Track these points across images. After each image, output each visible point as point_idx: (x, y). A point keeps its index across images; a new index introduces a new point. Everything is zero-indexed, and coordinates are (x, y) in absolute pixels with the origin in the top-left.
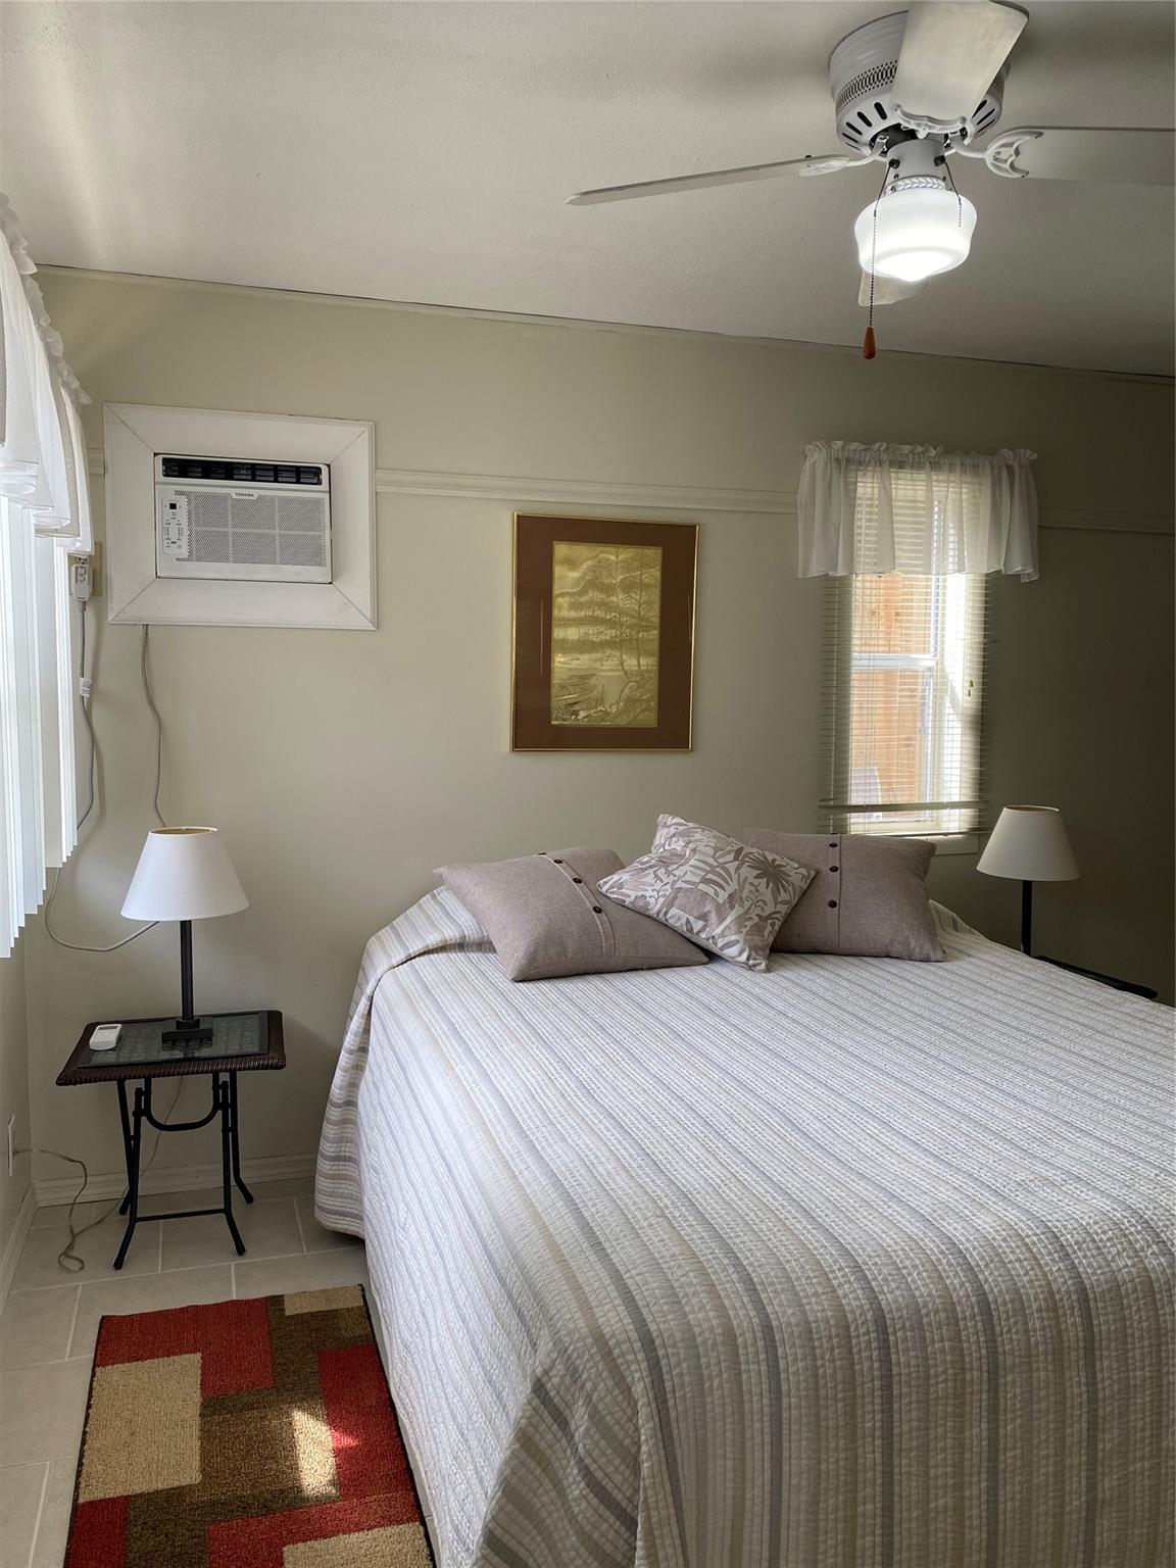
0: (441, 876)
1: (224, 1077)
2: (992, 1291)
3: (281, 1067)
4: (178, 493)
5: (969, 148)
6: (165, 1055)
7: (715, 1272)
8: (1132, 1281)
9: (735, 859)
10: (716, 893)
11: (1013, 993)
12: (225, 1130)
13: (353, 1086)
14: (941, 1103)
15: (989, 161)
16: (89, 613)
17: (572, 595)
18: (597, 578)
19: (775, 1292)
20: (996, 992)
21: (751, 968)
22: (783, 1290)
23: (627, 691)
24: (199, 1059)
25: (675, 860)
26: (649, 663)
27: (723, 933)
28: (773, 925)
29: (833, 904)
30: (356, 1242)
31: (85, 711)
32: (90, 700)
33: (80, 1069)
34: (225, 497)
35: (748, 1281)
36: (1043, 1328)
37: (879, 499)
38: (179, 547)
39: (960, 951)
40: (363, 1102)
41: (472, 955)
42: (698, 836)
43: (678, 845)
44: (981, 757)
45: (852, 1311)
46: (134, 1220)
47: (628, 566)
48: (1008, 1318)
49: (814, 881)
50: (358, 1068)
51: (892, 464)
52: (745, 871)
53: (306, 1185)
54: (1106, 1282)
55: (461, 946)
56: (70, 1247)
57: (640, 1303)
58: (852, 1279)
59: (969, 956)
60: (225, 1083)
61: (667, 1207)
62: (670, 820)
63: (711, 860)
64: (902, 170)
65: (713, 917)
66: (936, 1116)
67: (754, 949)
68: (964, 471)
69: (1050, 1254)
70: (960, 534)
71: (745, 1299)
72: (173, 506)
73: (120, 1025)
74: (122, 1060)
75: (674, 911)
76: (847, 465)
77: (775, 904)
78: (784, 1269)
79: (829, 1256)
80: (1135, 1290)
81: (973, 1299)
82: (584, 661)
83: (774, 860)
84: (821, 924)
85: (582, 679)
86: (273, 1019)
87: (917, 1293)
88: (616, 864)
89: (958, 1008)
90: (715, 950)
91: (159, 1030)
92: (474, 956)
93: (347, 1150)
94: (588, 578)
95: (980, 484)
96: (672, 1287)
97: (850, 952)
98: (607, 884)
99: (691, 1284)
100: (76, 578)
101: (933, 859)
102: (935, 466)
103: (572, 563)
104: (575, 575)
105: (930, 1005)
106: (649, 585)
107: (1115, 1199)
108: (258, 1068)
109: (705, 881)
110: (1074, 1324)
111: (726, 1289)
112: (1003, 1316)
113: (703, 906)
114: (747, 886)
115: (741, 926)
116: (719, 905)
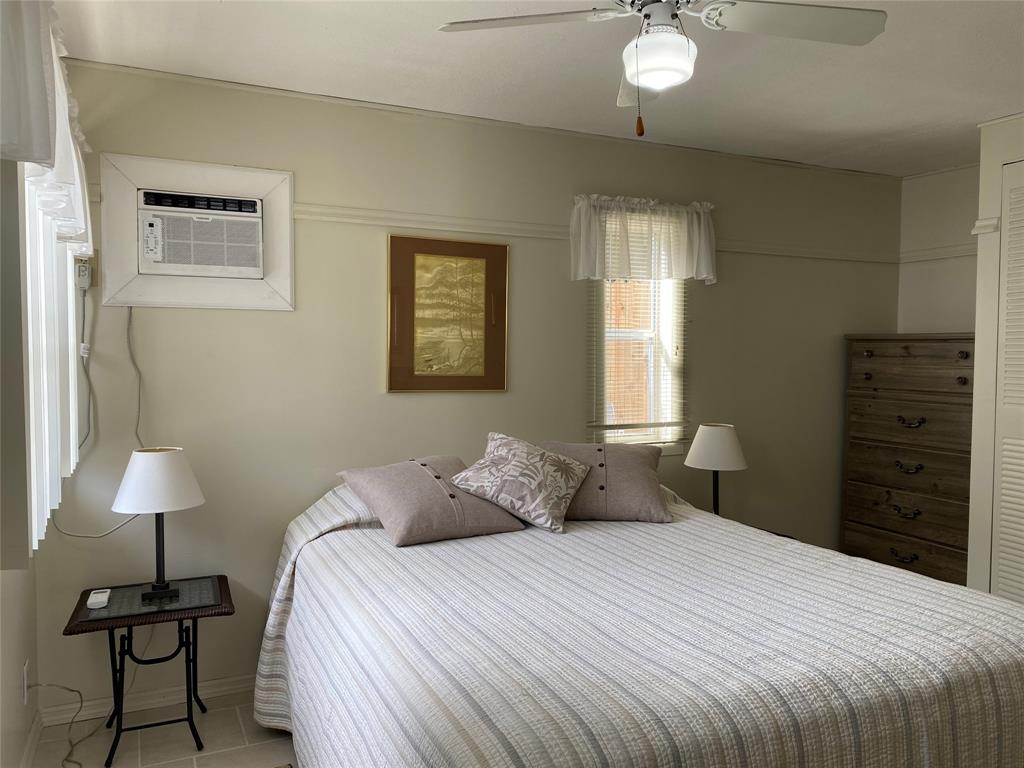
0: (341, 478)
1: (188, 623)
2: (742, 729)
3: (231, 614)
4: (155, 216)
5: (692, 10)
6: (145, 610)
7: (568, 730)
8: (825, 715)
9: (541, 460)
10: (530, 483)
11: (719, 541)
12: (188, 661)
13: (282, 624)
14: (689, 611)
15: (703, 19)
16: (88, 299)
17: (427, 289)
18: (444, 278)
19: (608, 740)
20: (708, 540)
21: (553, 531)
22: (613, 738)
23: (464, 352)
24: (168, 611)
25: (502, 461)
26: (478, 334)
27: (535, 508)
28: (566, 502)
29: (602, 488)
30: (286, 735)
31: (85, 366)
32: (88, 359)
33: (81, 623)
34: (188, 221)
35: (589, 734)
36: (775, 751)
37: (620, 232)
38: (156, 253)
39: (681, 516)
40: (290, 636)
41: (365, 531)
42: (516, 446)
43: (503, 452)
44: (684, 394)
45: (658, 749)
46: (120, 731)
47: (464, 271)
48: (753, 747)
49: (589, 473)
50: (285, 612)
51: (627, 210)
52: (548, 468)
53: (248, 696)
54: (810, 718)
55: (357, 525)
56: (70, 754)
57: (520, 754)
58: (656, 727)
59: (688, 518)
60: (188, 628)
61: (529, 688)
62: (496, 436)
63: (525, 461)
64: (652, 21)
65: (528, 498)
66: (688, 619)
67: (555, 518)
68: (671, 215)
69: (775, 702)
70: (669, 255)
71: (589, 746)
72: (151, 225)
73: (109, 590)
74: (112, 615)
75: (503, 495)
76: (600, 209)
77: (566, 489)
78: (612, 724)
79: (639, 714)
80: (826, 722)
81: (732, 735)
82: (435, 333)
83: (565, 460)
84: (596, 501)
85: (435, 345)
86: (222, 581)
87: (697, 734)
88: (462, 467)
89: (686, 551)
90: (529, 520)
91: (139, 592)
92: (367, 531)
93: (279, 670)
94: (438, 277)
95: (681, 223)
96: (540, 742)
97: (615, 518)
98: (458, 479)
99: (553, 739)
100: (79, 273)
101: (661, 459)
102: (654, 211)
103: (427, 269)
104: (429, 275)
105: (669, 550)
106: (478, 284)
107: (808, 665)
108: (215, 615)
109: (522, 475)
110: (793, 747)
111: (575, 740)
112: (750, 745)
113: (521, 492)
114: (549, 477)
115: (546, 503)
116: (532, 490)
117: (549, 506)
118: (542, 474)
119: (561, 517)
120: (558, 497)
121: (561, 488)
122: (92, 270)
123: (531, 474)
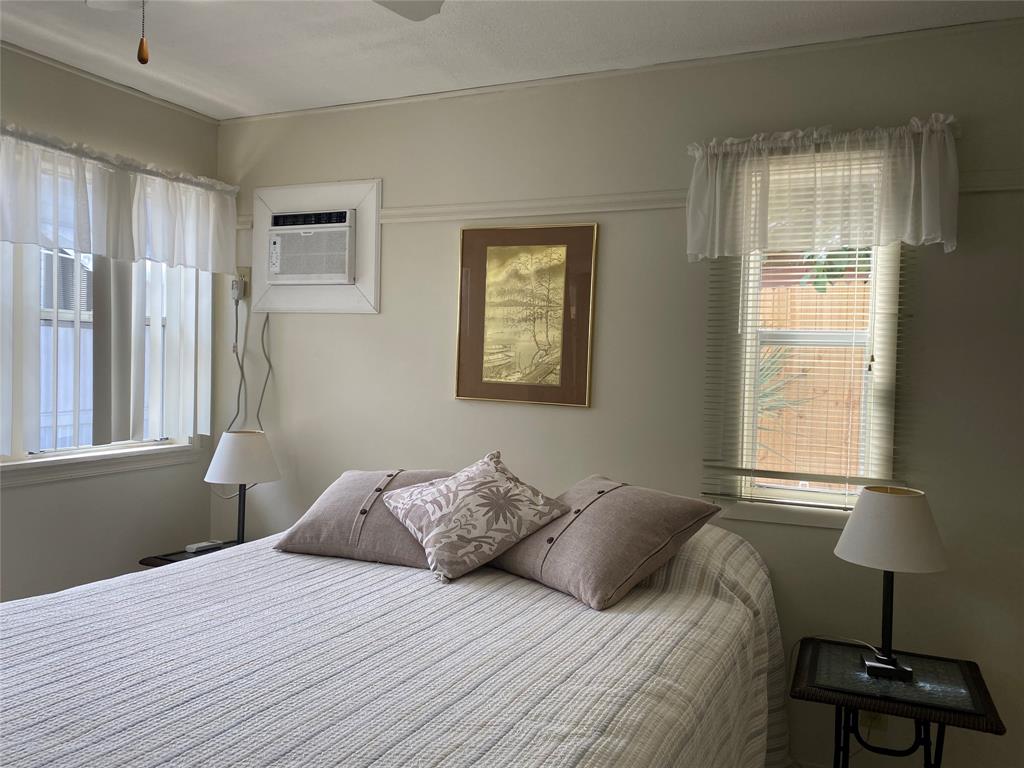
4: (278, 235)
9: (473, 489)
10: (433, 513)
16: (243, 307)
17: (499, 284)
18: (517, 271)
23: (537, 357)
26: (556, 335)
29: (550, 541)
31: (239, 361)
34: (299, 235)
38: (276, 267)
47: (540, 261)
52: (473, 499)
72: (275, 243)
76: (726, 159)
77: (487, 530)
82: (507, 333)
84: (533, 557)
109: (435, 502)
113: (421, 520)
114: (464, 511)
115: (437, 540)
116: (430, 522)
117: (438, 545)
118: (456, 505)
119: (451, 561)
120: (461, 538)
121: (474, 527)
122: (245, 283)
123: (443, 503)
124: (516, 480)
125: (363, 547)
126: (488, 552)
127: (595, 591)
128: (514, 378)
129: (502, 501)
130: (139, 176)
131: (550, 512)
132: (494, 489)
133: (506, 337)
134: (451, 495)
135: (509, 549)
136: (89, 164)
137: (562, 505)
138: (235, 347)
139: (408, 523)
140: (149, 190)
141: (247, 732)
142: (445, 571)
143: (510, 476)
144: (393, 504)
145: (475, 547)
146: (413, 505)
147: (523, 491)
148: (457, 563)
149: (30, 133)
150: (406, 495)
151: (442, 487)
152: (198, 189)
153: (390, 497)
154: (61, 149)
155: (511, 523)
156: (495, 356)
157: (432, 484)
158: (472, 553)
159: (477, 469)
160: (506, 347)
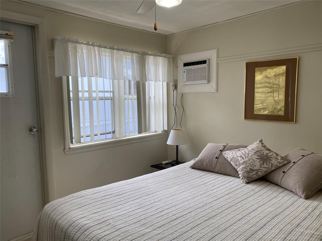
4: (185, 69)
23: (275, 105)
26: (282, 97)
29: (284, 172)
34: (192, 69)
38: (185, 79)
47: (275, 72)
67: (244, 177)
72: (184, 72)
77: (260, 167)
84: (278, 176)
113: (236, 163)
114: (251, 160)
115: (242, 170)
116: (240, 163)
117: (243, 171)
118: (248, 158)
119: (248, 177)
120: (251, 169)
121: (255, 166)
122: (176, 85)
123: (244, 157)
124: (269, 150)
125: (217, 169)
126: (260, 174)
127: (303, 192)
128: (266, 113)
129: (265, 158)
130: (147, 56)
131: (283, 162)
132: (262, 153)
133: (262, 98)
134: (247, 155)
135: (268, 174)
136: (135, 54)
137: (288, 160)
138: (173, 104)
139: (232, 163)
140: (149, 59)
141: (194, 232)
142: (246, 180)
143: (267, 148)
144: (226, 156)
145: (256, 172)
146: (233, 157)
147: (273, 154)
148: (250, 177)
149: (120, 48)
150: (231, 153)
151: (243, 152)
152: (163, 58)
153: (225, 154)
154: (128, 52)
155: (269, 165)
156: (259, 105)
157: (239, 150)
158: (255, 174)
159: (255, 146)
160: (262, 102)
